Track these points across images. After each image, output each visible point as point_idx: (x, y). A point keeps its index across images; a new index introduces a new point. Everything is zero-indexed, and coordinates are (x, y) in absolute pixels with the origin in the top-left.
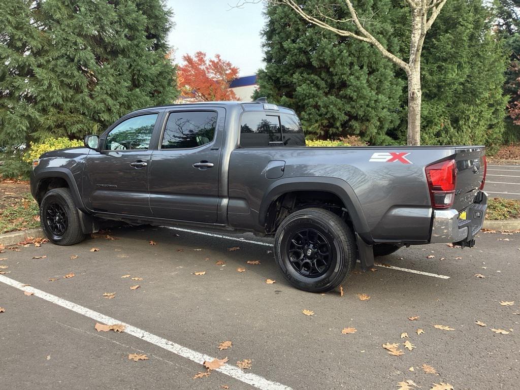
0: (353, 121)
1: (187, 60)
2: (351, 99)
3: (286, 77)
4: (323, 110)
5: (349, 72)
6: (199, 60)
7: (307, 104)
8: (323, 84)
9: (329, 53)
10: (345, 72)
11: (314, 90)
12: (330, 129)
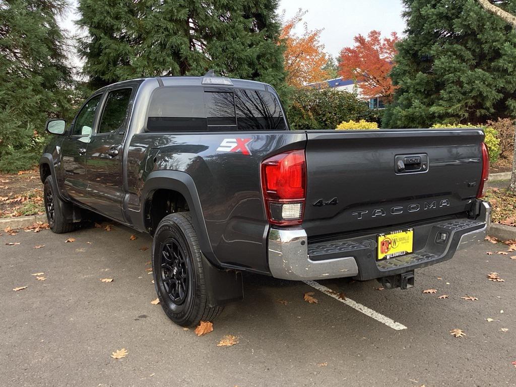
0: (509, 99)
1: (360, 41)
2: (505, 71)
3: (424, 49)
4: (467, 87)
5: (504, 38)
6: (372, 39)
7: (448, 80)
8: (468, 55)
9: (475, 16)
10: (497, 38)
11: (456, 63)
12: (478, 111)
